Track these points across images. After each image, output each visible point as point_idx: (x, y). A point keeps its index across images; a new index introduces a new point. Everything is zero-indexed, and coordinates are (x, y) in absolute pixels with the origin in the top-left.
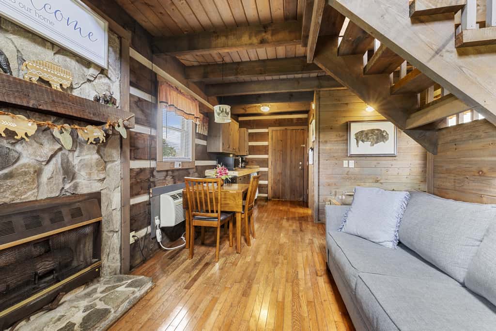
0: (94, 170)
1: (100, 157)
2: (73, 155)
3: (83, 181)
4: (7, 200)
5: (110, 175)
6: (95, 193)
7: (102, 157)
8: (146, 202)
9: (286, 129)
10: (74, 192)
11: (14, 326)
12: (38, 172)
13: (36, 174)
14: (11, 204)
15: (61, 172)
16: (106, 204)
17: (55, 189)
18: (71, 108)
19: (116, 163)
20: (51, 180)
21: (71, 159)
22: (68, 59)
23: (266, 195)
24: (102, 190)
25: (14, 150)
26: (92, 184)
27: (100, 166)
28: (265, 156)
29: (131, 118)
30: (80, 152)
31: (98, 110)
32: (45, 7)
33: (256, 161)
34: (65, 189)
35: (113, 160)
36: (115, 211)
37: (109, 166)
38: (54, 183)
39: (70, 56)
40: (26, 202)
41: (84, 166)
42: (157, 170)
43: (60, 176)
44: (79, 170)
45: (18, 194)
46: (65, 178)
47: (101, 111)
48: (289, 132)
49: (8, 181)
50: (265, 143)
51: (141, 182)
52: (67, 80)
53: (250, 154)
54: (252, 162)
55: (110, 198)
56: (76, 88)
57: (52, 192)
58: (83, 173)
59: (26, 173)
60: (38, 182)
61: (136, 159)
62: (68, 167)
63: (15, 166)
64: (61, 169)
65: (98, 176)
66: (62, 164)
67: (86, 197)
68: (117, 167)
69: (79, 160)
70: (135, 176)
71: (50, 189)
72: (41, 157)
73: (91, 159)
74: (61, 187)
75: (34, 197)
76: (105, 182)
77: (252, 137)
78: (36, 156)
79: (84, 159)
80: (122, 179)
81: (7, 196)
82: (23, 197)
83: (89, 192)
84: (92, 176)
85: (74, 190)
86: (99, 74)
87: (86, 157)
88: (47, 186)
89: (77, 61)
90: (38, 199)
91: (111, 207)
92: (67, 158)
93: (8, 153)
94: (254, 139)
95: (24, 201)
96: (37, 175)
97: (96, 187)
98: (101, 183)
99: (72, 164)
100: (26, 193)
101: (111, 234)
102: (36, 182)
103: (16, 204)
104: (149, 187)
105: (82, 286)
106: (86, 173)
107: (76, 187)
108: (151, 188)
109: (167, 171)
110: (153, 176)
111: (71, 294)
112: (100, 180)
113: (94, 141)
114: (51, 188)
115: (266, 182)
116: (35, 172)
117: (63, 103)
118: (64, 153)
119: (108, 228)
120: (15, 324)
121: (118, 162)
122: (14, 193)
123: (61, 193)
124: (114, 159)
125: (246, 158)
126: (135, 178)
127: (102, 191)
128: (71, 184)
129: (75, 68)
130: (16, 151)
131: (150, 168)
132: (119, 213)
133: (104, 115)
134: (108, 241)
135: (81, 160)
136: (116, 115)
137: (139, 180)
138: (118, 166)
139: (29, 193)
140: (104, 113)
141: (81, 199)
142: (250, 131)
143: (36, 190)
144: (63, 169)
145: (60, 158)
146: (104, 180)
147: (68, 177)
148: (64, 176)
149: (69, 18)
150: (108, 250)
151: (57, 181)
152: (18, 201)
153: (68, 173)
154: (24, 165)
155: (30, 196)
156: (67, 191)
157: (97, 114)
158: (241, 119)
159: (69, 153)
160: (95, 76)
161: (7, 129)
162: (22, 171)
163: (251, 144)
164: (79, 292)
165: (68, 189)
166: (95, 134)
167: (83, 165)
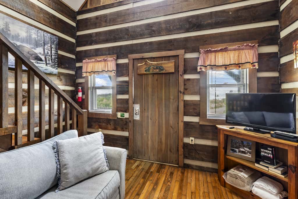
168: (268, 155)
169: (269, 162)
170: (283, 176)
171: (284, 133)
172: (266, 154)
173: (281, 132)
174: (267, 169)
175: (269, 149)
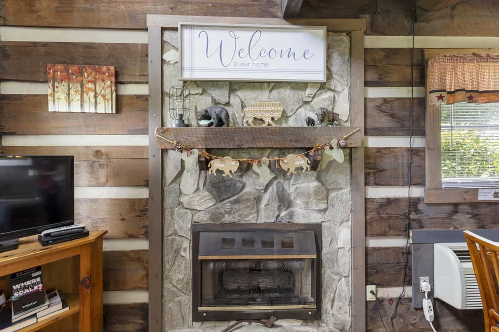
0: (313, 200)
1: (320, 184)
2: (289, 183)
3: (300, 210)
4: (236, 220)
5: (335, 206)
6: (313, 224)
7: (323, 184)
8: (402, 248)
10: (290, 221)
11: (239, 321)
12: (258, 200)
13: (255, 201)
14: (239, 224)
15: (277, 199)
16: (329, 239)
17: (271, 215)
18: (270, 140)
19: (343, 191)
20: (267, 207)
21: (286, 187)
22: (282, 90)
24: (323, 222)
25: (239, 181)
26: (310, 214)
27: (320, 195)
29: (353, 134)
30: (296, 180)
31: (302, 135)
32: (260, 54)
34: (281, 216)
35: (339, 187)
36: (342, 250)
37: (332, 195)
38: (270, 210)
39: (285, 86)
40: (248, 224)
41: (300, 194)
42: (426, 201)
43: (276, 204)
44: (296, 199)
45: (242, 216)
46: (280, 205)
47: (305, 135)
49: (236, 206)
51: (389, 218)
52: (277, 111)
55: (334, 234)
56: (291, 116)
57: (268, 218)
58: (299, 202)
59: (248, 200)
60: (257, 207)
61: (377, 184)
62: (283, 195)
63: (241, 194)
64: (277, 197)
65: (317, 206)
66: (277, 193)
67: (303, 227)
68: (344, 196)
69: (295, 188)
70: (377, 209)
71: (266, 215)
72: (259, 186)
73: (308, 187)
74: (277, 214)
75: (255, 220)
76: (327, 213)
78: (255, 186)
79: (300, 188)
80: (351, 212)
81: (236, 217)
82: (246, 219)
83: (307, 222)
84: (309, 206)
85: (289, 218)
86: (318, 91)
87: (303, 185)
88: (265, 212)
89: (292, 88)
90: (258, 222)
91: (337, 244)
92: (282, 186)
93: (236, 184)
95: (247, 222)
96: (257, 202)
97: (315, 218)
98: (322, 213)
99: (287, 192)
100: (248, 216)
101: (337, 277)
102: (256, 207)
103: (242, 224)
104: (409, 227)
105: (300, 321)
106: (302, 202)
107: (291, 215)
108: (411, 229)
109: (456, 205)
110: (417, 211)
111: (288, 322)
112: (320, 210)
113: (295, 171)
114: (268, 214)
116: (255, 198)
117: (263, 138)
118: (279, 182)
119: (331, 268)
120: (241, 321)
121: (347, 190)
122: (240, 215)
123: (277, 219)
124: (341, 187)
126: (378, 212)
127: (323, 224)
128: (287, 212)
129: (289, 97)
130: (241, 182)
131: (410, 198)
132: (349, 254)
133: (310, 139)
134: (331, 284)
135: (297, 188)
136: (327, 135)
137: (384, 215)
138: (346, 195)
139: (251, 217)
140: (310, 137)
141: (296, 229)
143: (255, 215)
144: (279, 197)
145: (276, 186)
146: (326, 211)
147: (283, 205)
148: (279, 204)
149: (282, 50)
150: (332, 295)
151: (273, 208)
152: (243, 222)
153: (284, 201)
154: (246, 193)
155: (251, 219)
156: (283, 219)
157: (301, 140)
159: (284, 181)
160: (312, 96)
161: (217, 169)
162: (246, 198)
164: (296, 324)
165: (283, 216)
166: (296, 163)
167: (298, 194)
168: (33, 288)
169: (36, 302)
170: (67, 309)
171: (62, 229)
172: (27, 291)
173: (56, 230)
174: (33, 320)
175: (34, 275)
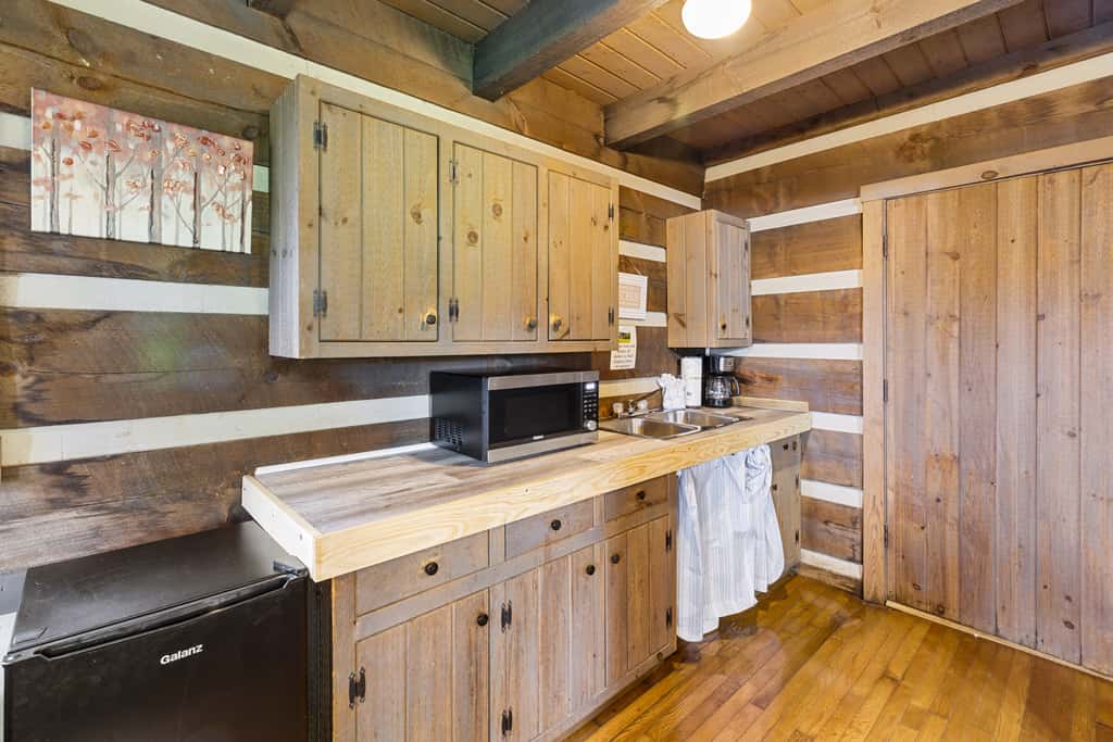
9: (990, 177)
23: (853, 570)
28: (845, 352)
33: (790, 375)
48: (1015, 193)
50: (842, 280)
53: (755, 341)
54: (770, 380)
77: (769, 252)
94: (781, 259)
115: (850, 498)
125: (738, 361)
142: (760, 223)
158: (715, 173)
163: (764, 286)
